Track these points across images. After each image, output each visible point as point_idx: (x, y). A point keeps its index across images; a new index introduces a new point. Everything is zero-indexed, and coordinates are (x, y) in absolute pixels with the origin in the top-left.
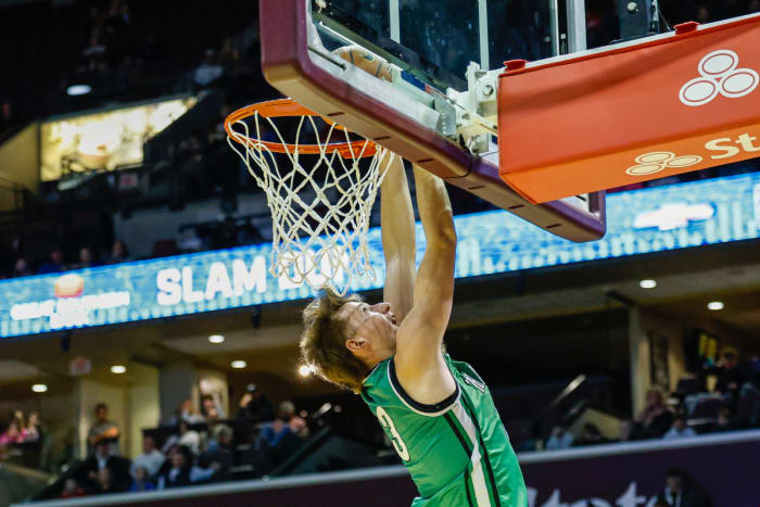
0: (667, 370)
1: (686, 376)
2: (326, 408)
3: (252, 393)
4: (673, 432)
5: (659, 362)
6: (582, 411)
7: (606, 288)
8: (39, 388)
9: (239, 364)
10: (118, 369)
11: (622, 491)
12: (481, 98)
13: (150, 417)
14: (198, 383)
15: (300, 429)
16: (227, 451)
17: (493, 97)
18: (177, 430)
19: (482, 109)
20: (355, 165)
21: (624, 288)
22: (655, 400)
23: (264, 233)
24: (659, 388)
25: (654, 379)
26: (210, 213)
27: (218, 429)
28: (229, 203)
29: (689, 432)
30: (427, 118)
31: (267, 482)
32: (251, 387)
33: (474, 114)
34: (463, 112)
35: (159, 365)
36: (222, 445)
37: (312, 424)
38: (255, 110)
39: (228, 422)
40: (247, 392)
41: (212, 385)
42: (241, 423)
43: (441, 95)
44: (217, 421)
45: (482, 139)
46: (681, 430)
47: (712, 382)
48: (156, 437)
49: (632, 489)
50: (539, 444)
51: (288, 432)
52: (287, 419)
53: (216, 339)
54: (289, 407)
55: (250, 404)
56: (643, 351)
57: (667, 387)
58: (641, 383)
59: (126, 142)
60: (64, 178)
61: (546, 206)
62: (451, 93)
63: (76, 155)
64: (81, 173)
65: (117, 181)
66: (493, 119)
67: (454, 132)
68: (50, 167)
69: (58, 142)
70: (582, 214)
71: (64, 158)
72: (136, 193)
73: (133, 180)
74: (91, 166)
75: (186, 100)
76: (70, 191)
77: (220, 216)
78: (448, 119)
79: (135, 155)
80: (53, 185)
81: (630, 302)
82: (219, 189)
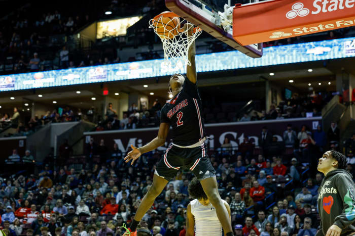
0: (276, 99)
1: (282, 101)
3: (157, 101)
4: (278, 118)
5: (274, 97)
6: (251, 111)
7: (260, 75)
8: (94, 99)
9: (152, 94)
10: (117, 94)
13: (125, 108)
14: (140, 99)
16: (147, 119)
21: (265, 75)
22: (273, 108)
23: (161, 56)
24: (274, 105)
25: (272, 102)
26: (145, 49)
27: (146, 112)
28: (151, 46)
29: (282, 118)
30: (212, 20)
32: (157, 100)
35: (129, 93)
39: (148, 111)
40: (155, 101)
41: (143, 100)
42: (152, 111)
46: (280, 117)
47: (289, 103)
48: (127, 114)
50: (238, 120)
53: (146, 86)
55: (156, 105)
56: (269, 94)
57: (276, 104)
58: (269, 103)
59: (121, 28)
60: (103, 38)
61: (245, 47)
62: (219, 13)
63: (107, 31)
64: (108, 37)
65: (119, 39)
66: (231, 21)
67: (220, 24)
68: (99, 35)
69: (102, 27)
70: (256, 50)
71: (103, 32)
72: (124, 43)
73: (123, 39)
74: (112, 34)
75: (139, 16)
76: (105, 42)
77: (148, 51)
78: (218, 20)
79: (124, 32)
80: (100, 40)
81: (266, 79)
82: (148, 43)
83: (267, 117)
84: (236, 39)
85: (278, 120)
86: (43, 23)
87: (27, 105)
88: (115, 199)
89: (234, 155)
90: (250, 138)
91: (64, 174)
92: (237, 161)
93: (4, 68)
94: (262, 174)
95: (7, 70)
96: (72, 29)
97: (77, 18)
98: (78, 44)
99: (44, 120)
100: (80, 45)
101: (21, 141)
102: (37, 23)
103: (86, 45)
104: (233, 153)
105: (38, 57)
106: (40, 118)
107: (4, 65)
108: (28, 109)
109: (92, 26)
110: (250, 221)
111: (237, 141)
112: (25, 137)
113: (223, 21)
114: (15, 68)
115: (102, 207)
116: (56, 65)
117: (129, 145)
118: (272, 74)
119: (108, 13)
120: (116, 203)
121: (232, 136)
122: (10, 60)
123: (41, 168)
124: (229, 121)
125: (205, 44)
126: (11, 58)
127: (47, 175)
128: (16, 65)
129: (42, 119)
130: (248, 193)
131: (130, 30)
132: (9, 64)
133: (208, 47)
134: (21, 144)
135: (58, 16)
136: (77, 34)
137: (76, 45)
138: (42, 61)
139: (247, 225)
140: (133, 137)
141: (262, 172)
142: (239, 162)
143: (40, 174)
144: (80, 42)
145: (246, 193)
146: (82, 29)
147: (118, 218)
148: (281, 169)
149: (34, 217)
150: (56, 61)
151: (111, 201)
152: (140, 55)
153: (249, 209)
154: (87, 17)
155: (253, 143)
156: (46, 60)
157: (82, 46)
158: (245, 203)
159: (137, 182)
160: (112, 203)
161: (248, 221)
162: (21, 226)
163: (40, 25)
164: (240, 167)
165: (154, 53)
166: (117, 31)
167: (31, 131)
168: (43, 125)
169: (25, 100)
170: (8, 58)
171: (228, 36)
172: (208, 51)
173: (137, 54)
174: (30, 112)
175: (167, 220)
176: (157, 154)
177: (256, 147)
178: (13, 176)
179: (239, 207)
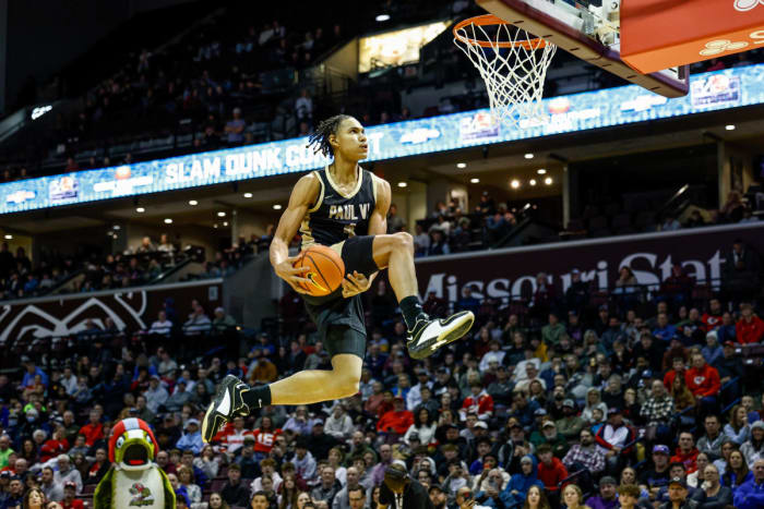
0: (741, 180)
1: (754, 184)
2: (528, 206)
3: (487, 197)
4: (744, 220)
5: (737, 176)
6: (686, 206)
7: (704, 131)
9: (475, 181)
10: (402, 185)
11: (711, 255)
12: (610, 11)
13: (421, 213)
14: (450, 192)
15: (511, 220)
16: (466, 233)
17: (618, 10)
18: (438, 221)
19: (610, 17)
20: (533, 53)
21: (714, 130)
22: (734, 199)
24: (736, 192)
25: (733, 186)
27: (462, 219)
28: (471, 82)
29: (753, 218)
30: (576, 23)
31: (490, 252)
32: (486, 193)
33: (605, 20)
34: (598, 19)
35: (426, 182)
36: (464, 230)
37: (518, 216)
38: (471, 22)
39: (468, 216)
40: (482, 196)
41: (458, 193)
42: (475, 219)
43: (585, 9)
44: (461, 215)
45: (611, 35)
46: (748, 218)
48: (423, 225)
49: (717, 256)
50: (659, 227)
51: (504, 221)
52: (502, 214)
53: (462, 166)
54: (504, 206)
56: (726, 170)
57: (742, 192)
58: (725, 189)
59: (409, 48)
60: (372, 71)
61: (649, 75)
62: (592, 8)
63: (380, 56)
64: (382, 68)
65: (404, 72)
66: (617, 23)
67: (593, 32)
68: (364, 65)
69: (369, 49)
70: (675, 81)
71: (372, 59)
72: (415, 79)
73: (414, 71)
74: (389, 63)
75: (445, 22)
76: (376, 78)
77: (465, 92)
78: (589, 24)
79: (415, 56)
80: (365, 75)
81: (717, 138)
82: (465, 75)
83: (722, 219)
84: (629, 60)
85: (743, 225)
86: (249, 47)
87: (222, 214)
88: (403, 401)
89: (651, 302)
90: (684, 264)
91: (299, 352)
92: (656, 314)
93: (175, 143)
94: (712, 338)
95: (181, 146)
96: (308, 56)
97: (319, 31)
98: (320, 85)
99: (257, 244)
100: (325, 87)
101: (211, 289)
102: (239, 48)
103: (338, 86)
104: (649, 297)
105: (241, 116)
106: (248, 239)
107: (176, 135)
108: (226, 224)
109: (350, 48)
110: (689, 439)
111: (658, 272)
112: (220, 280)
113: (599, 26)
114: (197, 142)
115: (377, 416)
116: (279, 132)
117: (430, 289)
118: (730, 127)
119: (382, 18)
120: (406, 408)
121: (646, 261)
122: (186, 125)
123: (253, 342)
124: (640, 231)
125: (586, 71)
126: (189, 121)
127: (262, 356)
128: (199, 135)
129: (252, 242)
130: (683, 382)
131: (426, 50)
132: (184, 134)
133: (592, 77)
134: (213, 295)
135: (279, 33)
136: (318, 64)
137: (318, 88)
138: (249, 124)
139: (683, 447)
140: (437, 272)
141: (713, 333)
142: (661, 316)
143: (251, 355)
144: (325, 81)
145: (678, 379)
146: (329, 56)
147: (410, 439)
148: (753, 327)
149: (240, 442)
150: (278, 121)
151: (395, 405)
152: (448, 101)
153: (684, 414)
154: (337, 29)
155: (691, 275)
156: (258, 121)
157: (328, 91)
158: (674, 402)
159: (446, 366)
160: (397, 410)
161: (683, 439)
162: (216, 459)
163: (244, 51)
164: (665, 327)
165: (477, 95)
166: (401, 53)
167: (231, 269)
168: (255, 254)
169: (217, 206)
170: (183, 122)
171: (611, 55)
172: (591, 85)
173: (442, 100)
174: (229, 229)
175: (510, 442)
176: (489, 305)
177: (699, 283)
178: (199, 359)
179: (661, 410)
